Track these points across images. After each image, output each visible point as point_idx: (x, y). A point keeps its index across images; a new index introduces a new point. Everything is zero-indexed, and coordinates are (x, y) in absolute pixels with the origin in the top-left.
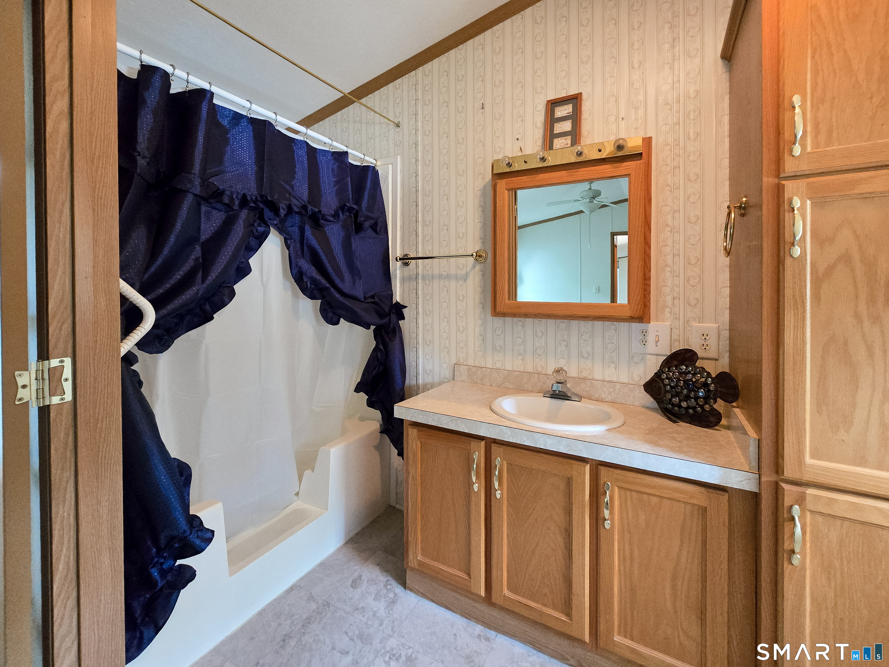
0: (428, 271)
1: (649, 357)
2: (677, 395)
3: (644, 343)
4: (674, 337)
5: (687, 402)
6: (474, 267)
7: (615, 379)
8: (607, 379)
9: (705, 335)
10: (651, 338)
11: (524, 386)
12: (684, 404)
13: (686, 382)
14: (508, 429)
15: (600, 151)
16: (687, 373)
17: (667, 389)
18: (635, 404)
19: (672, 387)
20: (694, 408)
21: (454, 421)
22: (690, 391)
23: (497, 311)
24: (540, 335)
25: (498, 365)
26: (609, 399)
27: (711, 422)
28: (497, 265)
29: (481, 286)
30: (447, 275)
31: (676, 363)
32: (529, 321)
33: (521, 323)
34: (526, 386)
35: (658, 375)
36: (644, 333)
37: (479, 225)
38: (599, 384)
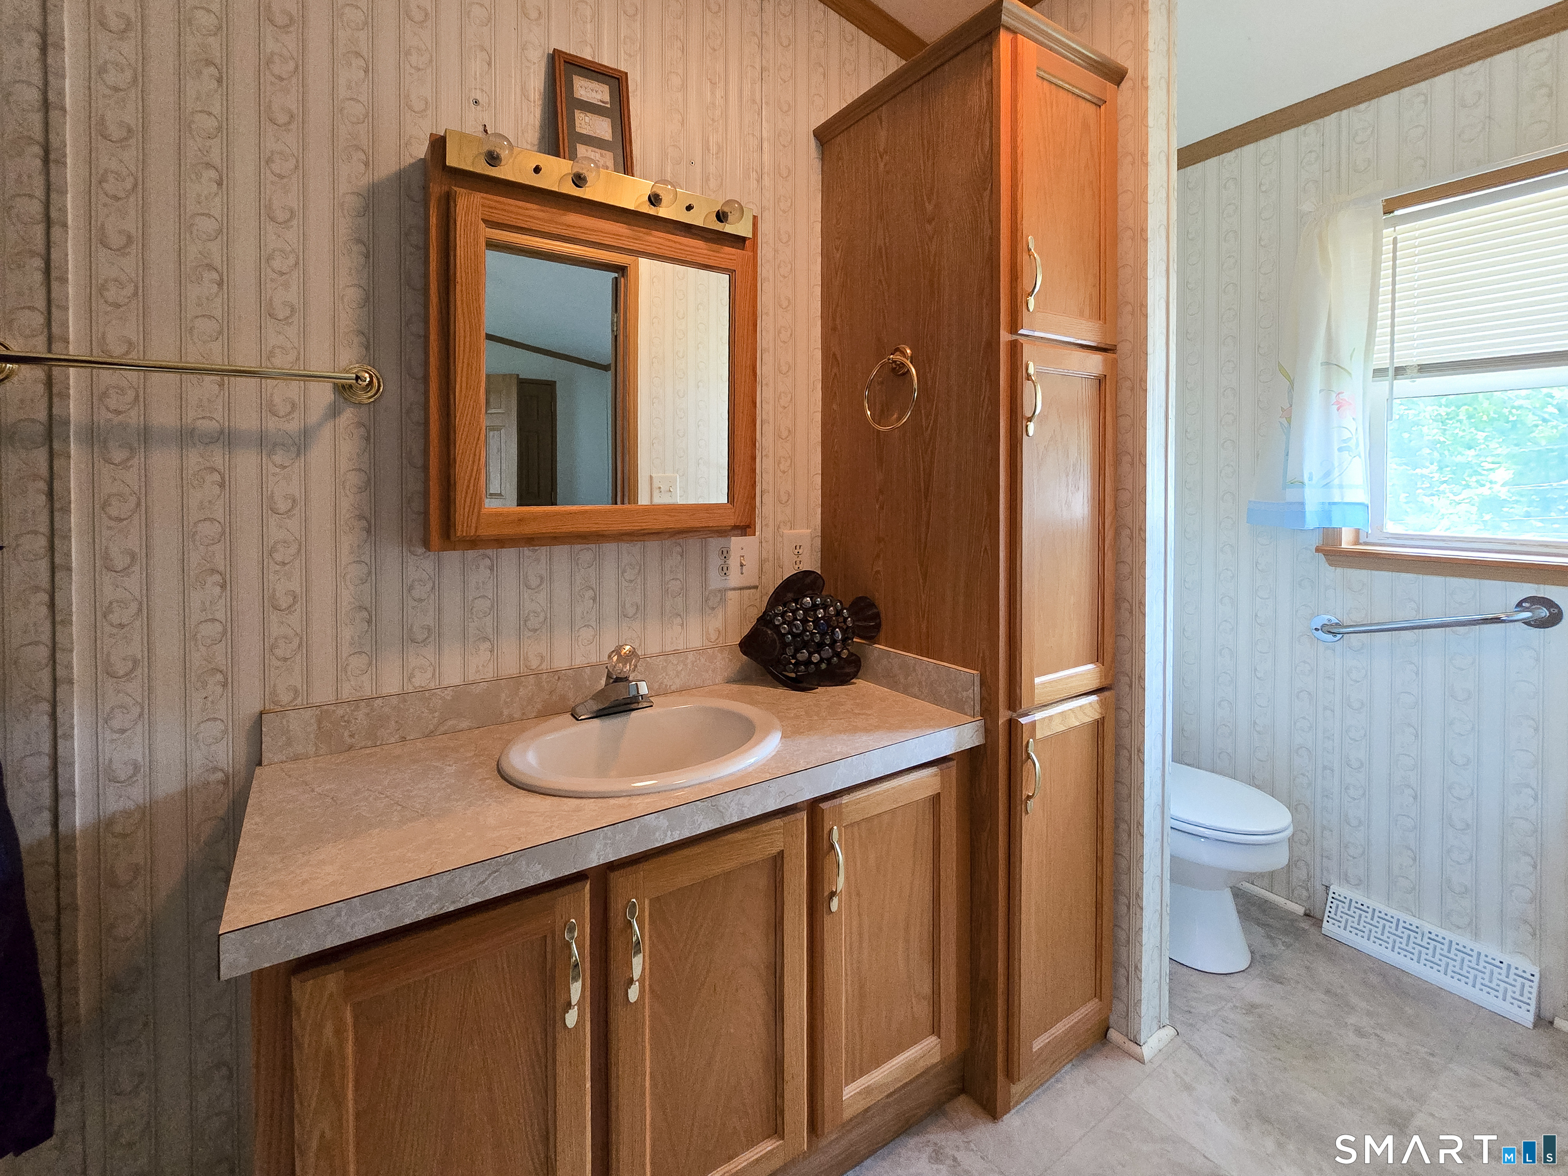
0: (118, 412)
1: (731, 594)
2: (805, 645)
3: (724, 570)
4: (764, 555)
5: (819, 654)
6: (334, 412)
7: (681, 647)
8: (668, 648)
9: (798, 547)
10: (734, 562)
11: (501, 713)
12: (816, 658)
13: (816, 621)
14: (662, 816)
15: (689, 208)
16: (815, 607)
17: (787, 640)
18: (717, 682)
19: (795, 636)
20: (829, 660)
21: (504, 869)
22: (823, 635)
23: (459, 534)
24: (534, 582)
25: (420, 680)
26: (677, 684)
27: (848, 675)
28: (458, 415)
29: (360, 470)
30: (222, 432)
31: (790, 595)
32: (508, 555)
33: (488, 562)
34: (506, 712)
35: (764, 620)
36: (725, 554)
37: (353, 295)
38: (660, 661)
